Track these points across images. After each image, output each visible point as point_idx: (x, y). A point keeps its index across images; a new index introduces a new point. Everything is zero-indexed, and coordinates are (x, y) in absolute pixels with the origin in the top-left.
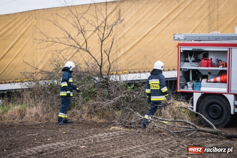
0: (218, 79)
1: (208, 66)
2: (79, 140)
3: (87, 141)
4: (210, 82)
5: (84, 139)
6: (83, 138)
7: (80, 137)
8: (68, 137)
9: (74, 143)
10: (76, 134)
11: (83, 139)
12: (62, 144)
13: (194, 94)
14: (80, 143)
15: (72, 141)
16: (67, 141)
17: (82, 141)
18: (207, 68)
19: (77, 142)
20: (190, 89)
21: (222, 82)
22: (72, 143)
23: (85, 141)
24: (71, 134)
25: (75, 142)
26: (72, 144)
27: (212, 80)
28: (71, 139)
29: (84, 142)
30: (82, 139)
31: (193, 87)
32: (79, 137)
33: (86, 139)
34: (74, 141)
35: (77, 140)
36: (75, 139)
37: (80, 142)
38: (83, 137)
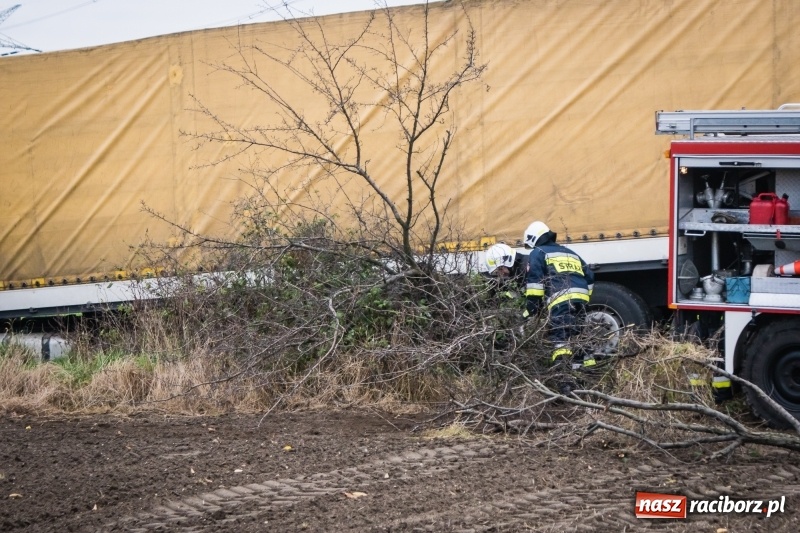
2: (340, 473)
3: (368, 476)
5: (358, 470)
6: (353, 465)
7: (344, 462)
8: (303, 464)
9: (325, 482)
10: (330, 453)
11: (354, 469)
12: (286, 485)
14: (345, 482)
15: (319, 475)
16: (301, 477)
17: (352, 476)
19: (335, 479)
22: (318, 481)
23: (363, 475)
24: (313, 454)
25: (327, 478)
26: (319, 485)
28: (314, 470)
29: (359, 480)
30: (351, 469)
32: (341, 464)
33: (363, 471)
34: (325, 475)
35: (335, 472)
36: (327, 469)
37: (346, 479)
38: (353, 462)
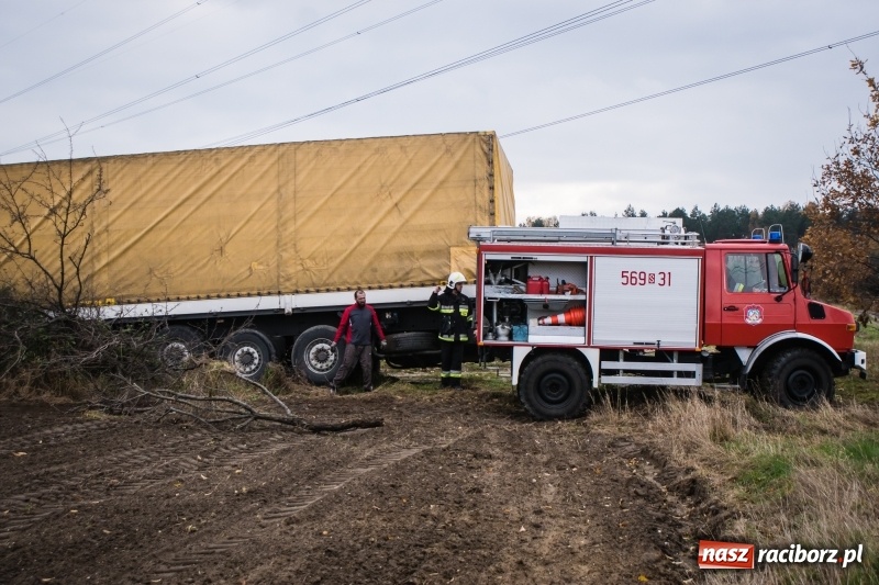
0: (561, 318)
1: (541, 293)
2: (12, 440)
3: (29, 442)
4: (544, 324)
5: (23, 438)
6: (21, 436)
7: (15, 434)
9: (2, 446)
10: (7, 428)
11: (21, 438)
13: (515, 349)
14: (14, 446)
17: (19, 442)
18: (543, 297)
19: (9, 444)
20: (503, 340)
21: (569, 323)
23: (26, 442)
25: (3, 444)
27: (549, 320)
29: (23, 445)
30: (19, 438)
31: (510, 336)
32: (13, 435)
33: (27, 439)
34: (2, 442)
35: (9, 440)
36: (5, 438)
37: (15, 444)
38: (21, 433)
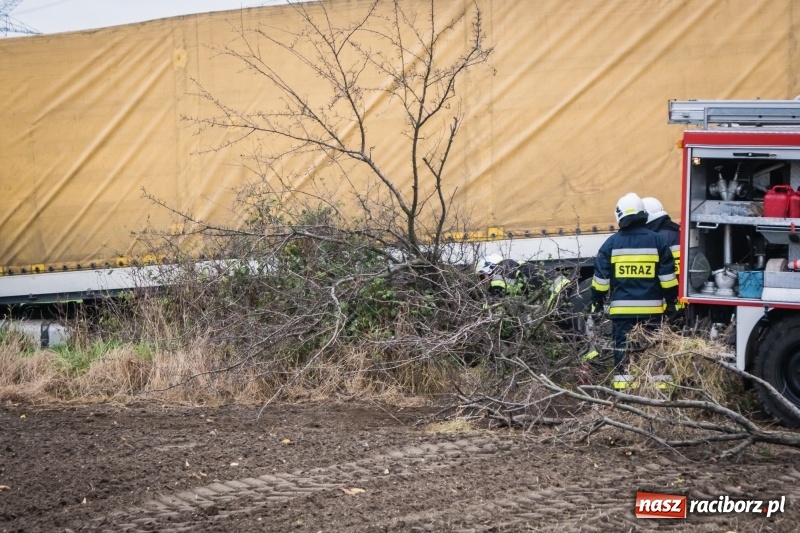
2: (339, 468)
3: (367, 471)
5: (357, 465)
6: (353, 460)
7: (344, 457)
8: (301, 458)
9: (322, 477)
10: (329, 447)
11: (353, 464)
12: (282, 479)
14: (344, 478)
15: (317, 469)
16: (299, 472)
17: (351, 471)
19: (333, 474)
22: (316, 476)
23: (362, 470)
24: (312, 448)
25: (325, 473)
26: (317, 480)
28: (312, 465)
29: (358, 476)
30: (350, 464)
32: (340, 459)
33: (363, 466)
34: (323, 470)
35: (333, 467)
36: (326, 463)
37: (345, 474)
38: (352, 456)
